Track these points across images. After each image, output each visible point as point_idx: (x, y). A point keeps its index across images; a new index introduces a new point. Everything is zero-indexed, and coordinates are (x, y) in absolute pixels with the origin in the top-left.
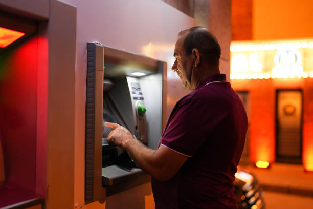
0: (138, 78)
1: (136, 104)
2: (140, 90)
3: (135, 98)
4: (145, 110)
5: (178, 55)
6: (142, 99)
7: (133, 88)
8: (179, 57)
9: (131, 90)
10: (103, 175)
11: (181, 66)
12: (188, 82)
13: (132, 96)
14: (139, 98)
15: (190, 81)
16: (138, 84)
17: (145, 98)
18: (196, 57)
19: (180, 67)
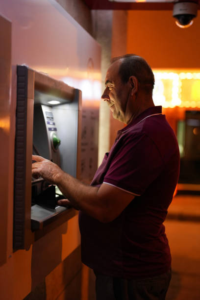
0: (51, 106)
1: (51, 135)
2: (53, 121)
3: (50, 129)
4: (60, 142)
5: (111, 82)
6: (55, 129)
7: (47, 117)
8: (113, 85)
9: (46, 120)
10: (32, 218)
11: (115, 94)
12: (121, 112)
13: (48, 126)
14: (53, 129)
15: (124, 110)
16: (51, 113)
17: (58, 129)
18: (133, 86)
19: (113, 95)
